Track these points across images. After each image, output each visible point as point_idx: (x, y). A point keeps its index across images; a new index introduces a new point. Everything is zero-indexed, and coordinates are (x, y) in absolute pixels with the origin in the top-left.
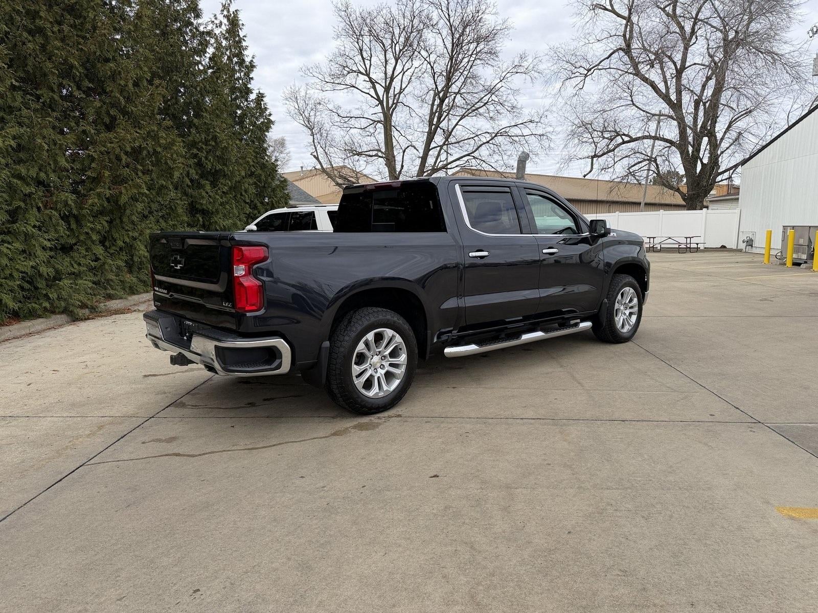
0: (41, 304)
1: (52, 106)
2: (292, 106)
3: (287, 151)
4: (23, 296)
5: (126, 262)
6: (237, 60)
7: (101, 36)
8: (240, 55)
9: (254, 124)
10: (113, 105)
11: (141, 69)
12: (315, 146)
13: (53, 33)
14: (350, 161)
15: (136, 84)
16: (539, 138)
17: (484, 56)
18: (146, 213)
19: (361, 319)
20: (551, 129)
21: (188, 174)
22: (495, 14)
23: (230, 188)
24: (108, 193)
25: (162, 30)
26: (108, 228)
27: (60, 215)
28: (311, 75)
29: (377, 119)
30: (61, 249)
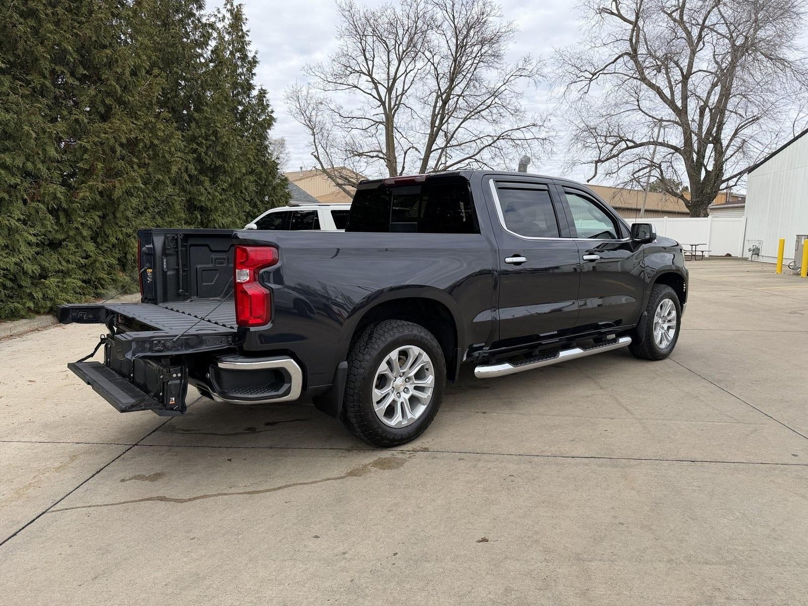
0: (24, 304)
1: (43, 91)
2: (293, 105)
3: (287, 151)
4: (5, 295)
5: (119, 260)
6: (239, 56)
7: (98, 20)
8: (242, 50)
9: (256, 121)
10: (108, 94)
11: (139, 57)
12: (315, 145)
13: (47, 15)
14: (350, 162)
15: (134, 73)
16: (542, 142)
17: (488, 58)
18: (142, 209)
19: (383, 335)
20: (553, 134)
21: (187, 169)
22: (500, 16)
23: (230, 185)
24: (101, 186)
25: (163, 21)
26: (100, 224)
27: (48, 208)
28: (313, 74)
29: (378, 120)
30: (49, 245)
